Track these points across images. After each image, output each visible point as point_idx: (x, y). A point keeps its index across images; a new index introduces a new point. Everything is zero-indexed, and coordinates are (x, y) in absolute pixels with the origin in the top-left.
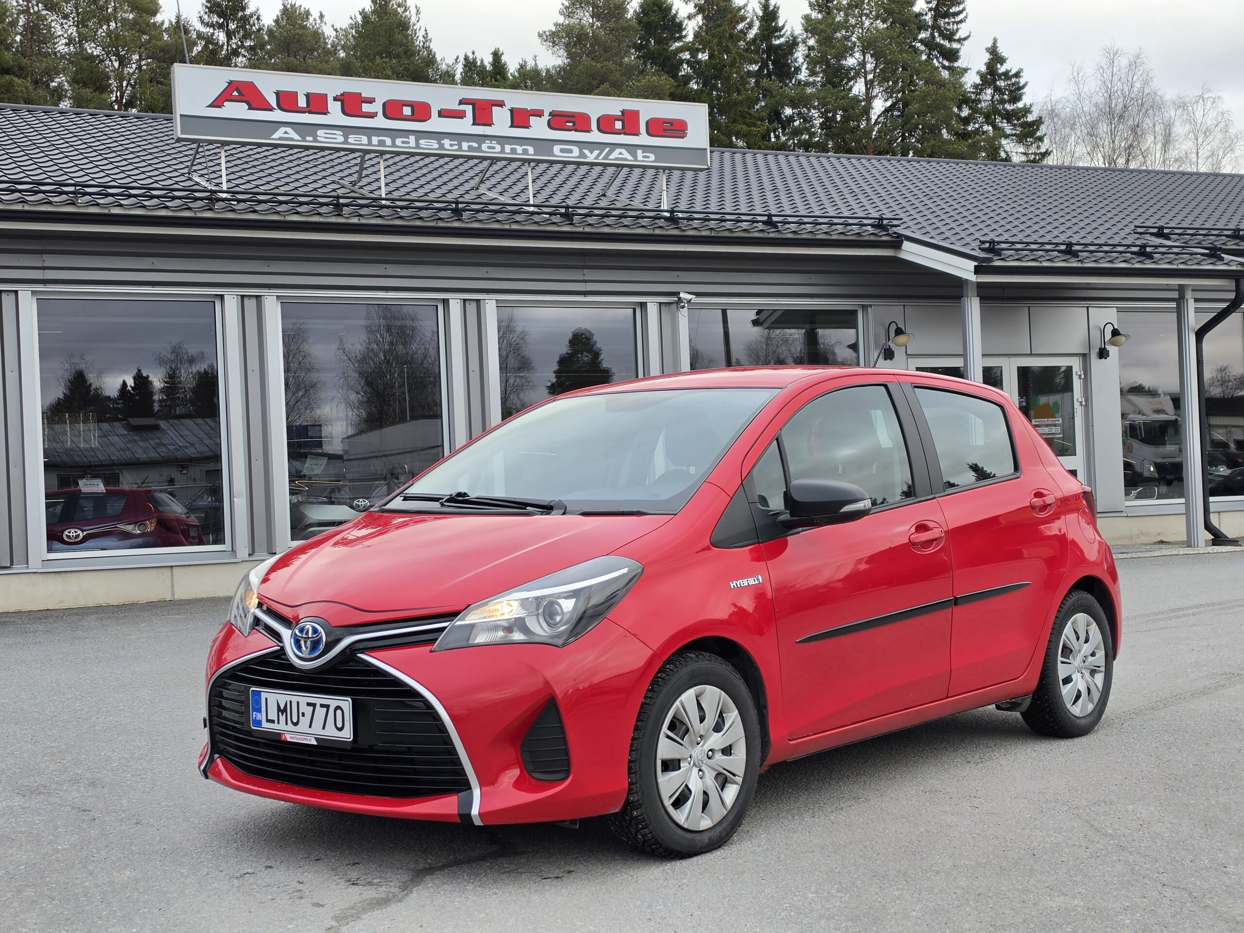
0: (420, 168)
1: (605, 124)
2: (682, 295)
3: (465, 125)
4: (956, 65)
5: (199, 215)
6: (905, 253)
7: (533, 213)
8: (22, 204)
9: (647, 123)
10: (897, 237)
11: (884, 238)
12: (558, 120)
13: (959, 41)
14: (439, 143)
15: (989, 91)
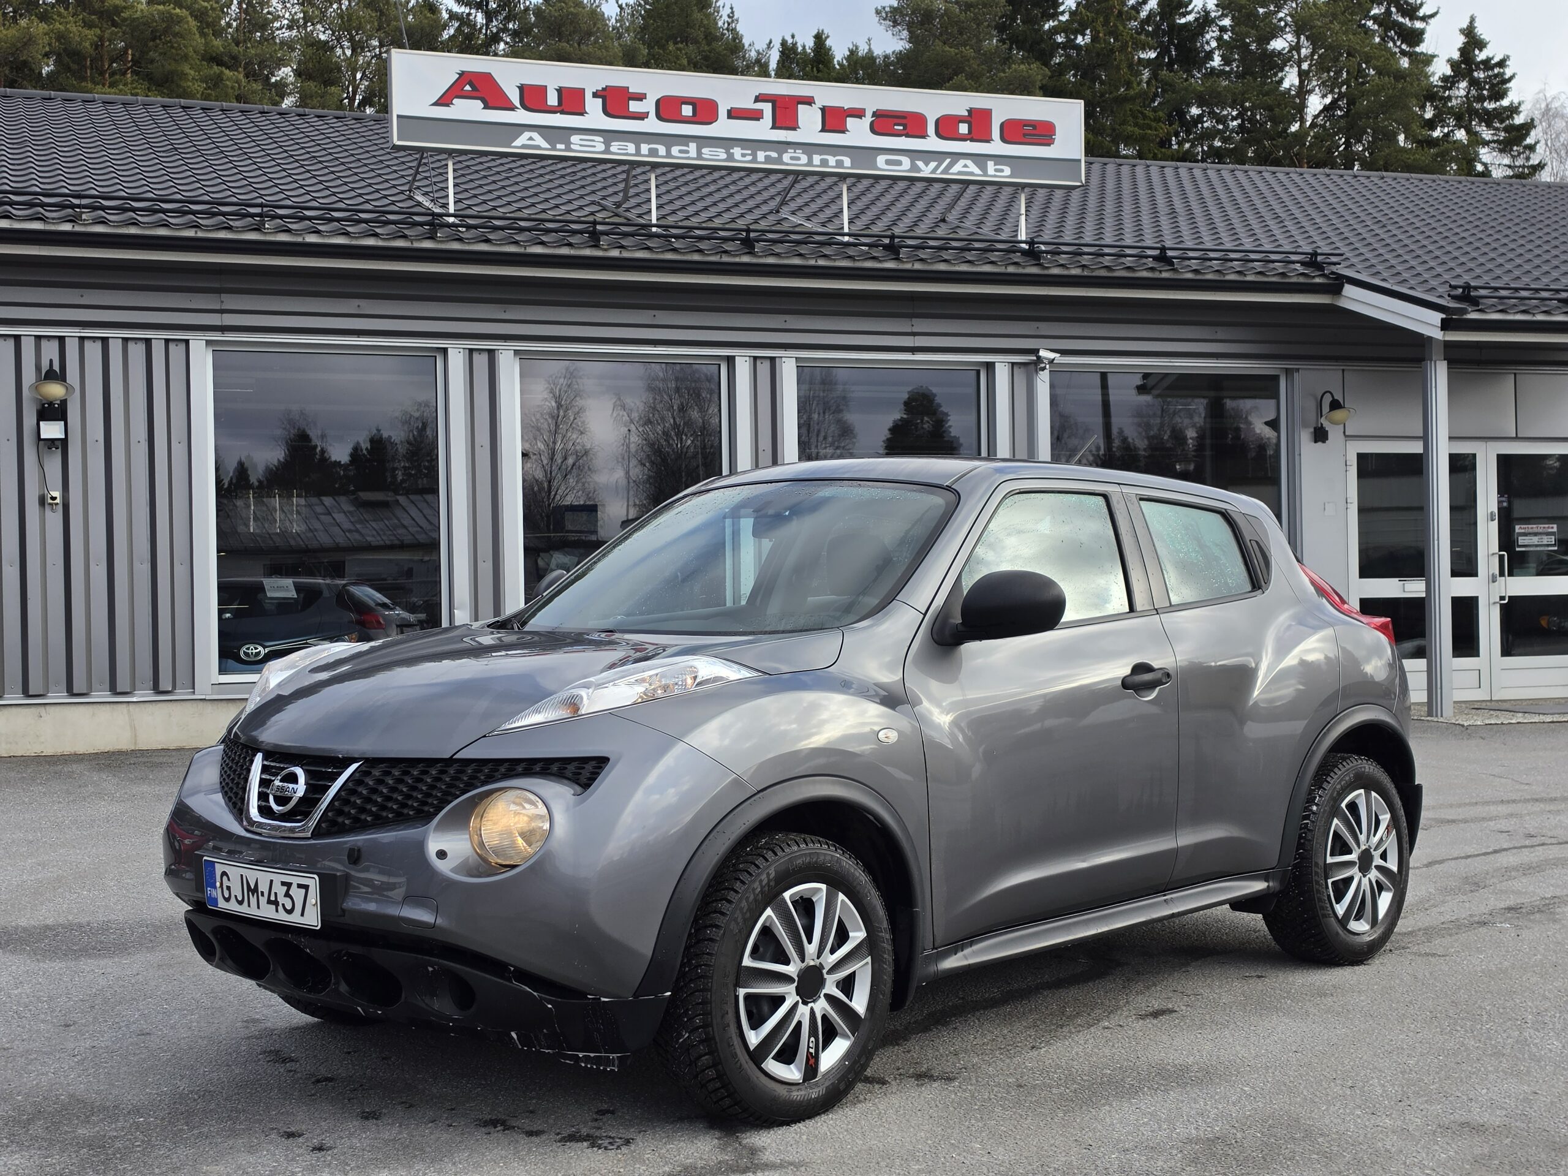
0: (707, 185)
1: (946, 127)
2: (1043, 353)
3: (762, 129)
4: (1418, 49)
5: (417, 245)
6: (1346, 299)
7: (848, 244)
8: (194, 229)
9: (1002, 126)
10: (1335, 279)
11: (1317, 280)
12: (884, 122)
13: (1424, 19)
14: (727, 152)
15: (1463, 85)
